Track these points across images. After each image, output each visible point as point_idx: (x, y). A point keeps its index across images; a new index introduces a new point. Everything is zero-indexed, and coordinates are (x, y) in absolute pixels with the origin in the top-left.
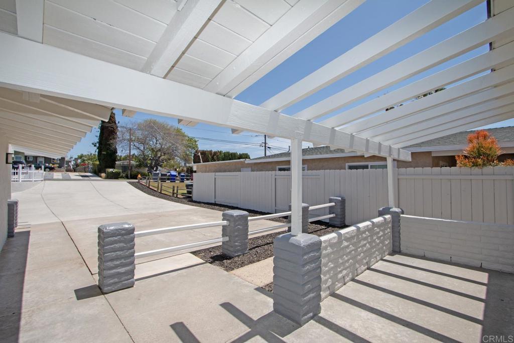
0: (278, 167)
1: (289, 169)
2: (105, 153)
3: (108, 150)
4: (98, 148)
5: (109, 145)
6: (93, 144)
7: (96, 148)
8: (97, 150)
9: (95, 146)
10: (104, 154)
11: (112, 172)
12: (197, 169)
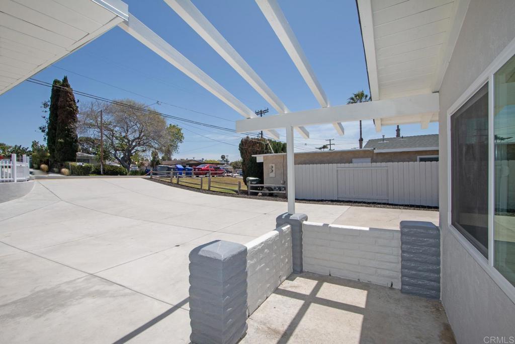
0: (418, 157)
1: (437, 160)
2: (62, 140)
3: (68, 137)
4: (48, 134)
5: (68, 130)
6: (40, 128)
7: (43, 134)
8: (47, 137)
9: (43, 131)
10: (61, 143)
11: (82, 166)
12: (264, 160)
